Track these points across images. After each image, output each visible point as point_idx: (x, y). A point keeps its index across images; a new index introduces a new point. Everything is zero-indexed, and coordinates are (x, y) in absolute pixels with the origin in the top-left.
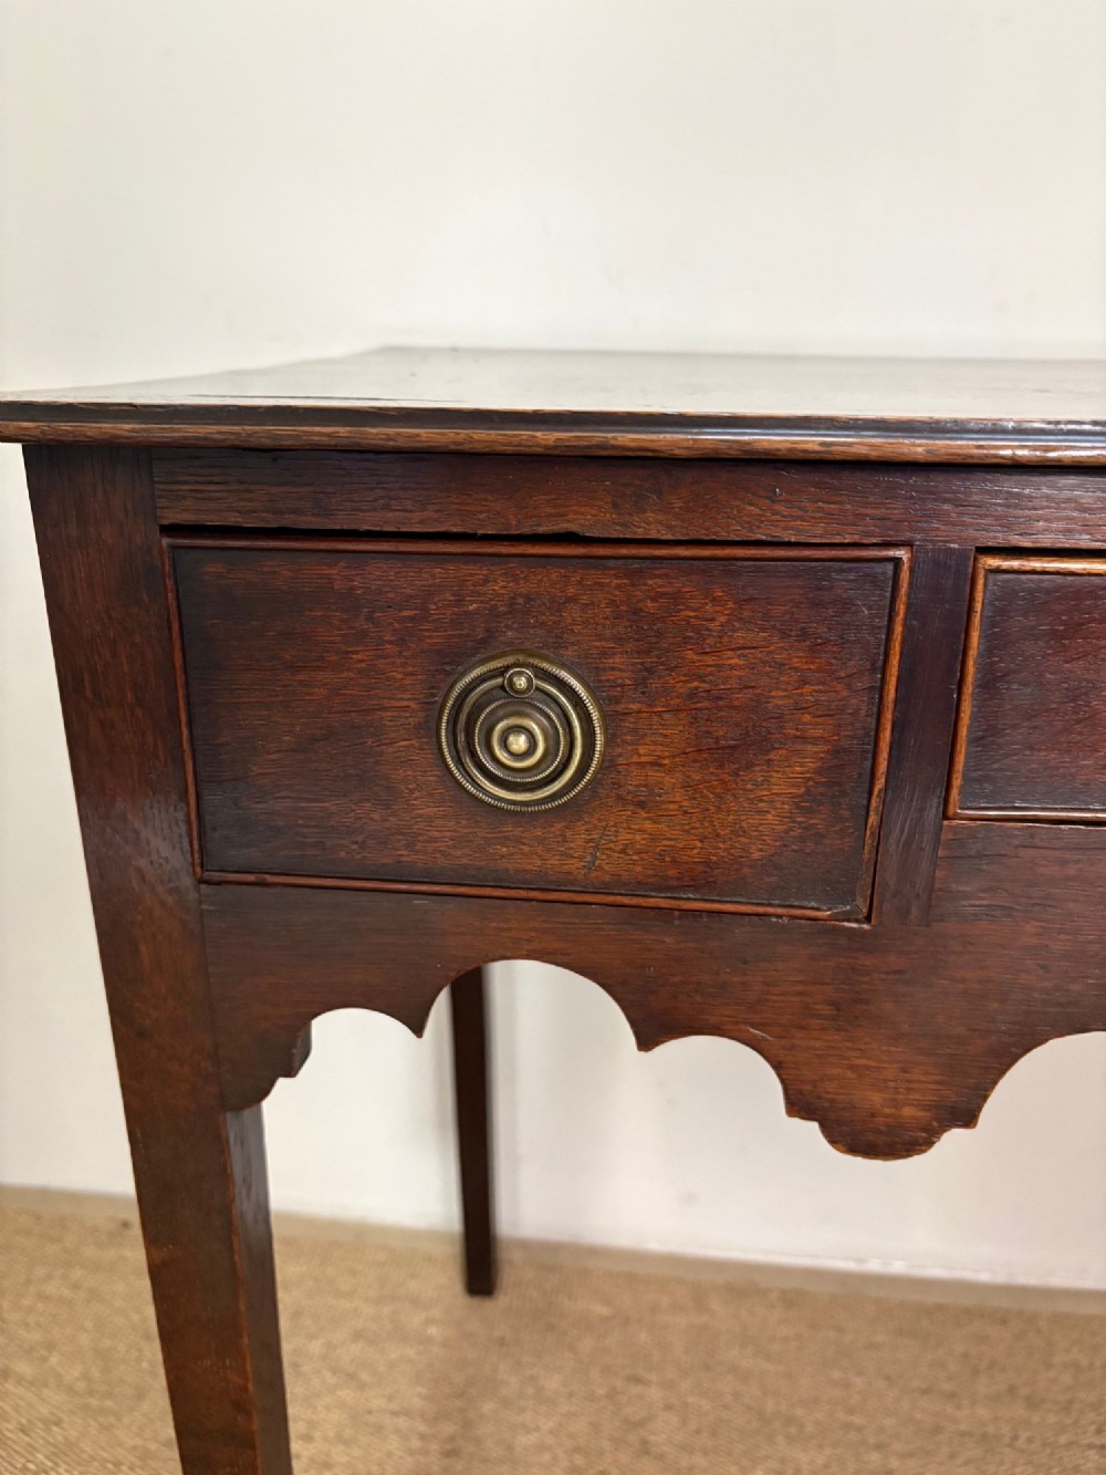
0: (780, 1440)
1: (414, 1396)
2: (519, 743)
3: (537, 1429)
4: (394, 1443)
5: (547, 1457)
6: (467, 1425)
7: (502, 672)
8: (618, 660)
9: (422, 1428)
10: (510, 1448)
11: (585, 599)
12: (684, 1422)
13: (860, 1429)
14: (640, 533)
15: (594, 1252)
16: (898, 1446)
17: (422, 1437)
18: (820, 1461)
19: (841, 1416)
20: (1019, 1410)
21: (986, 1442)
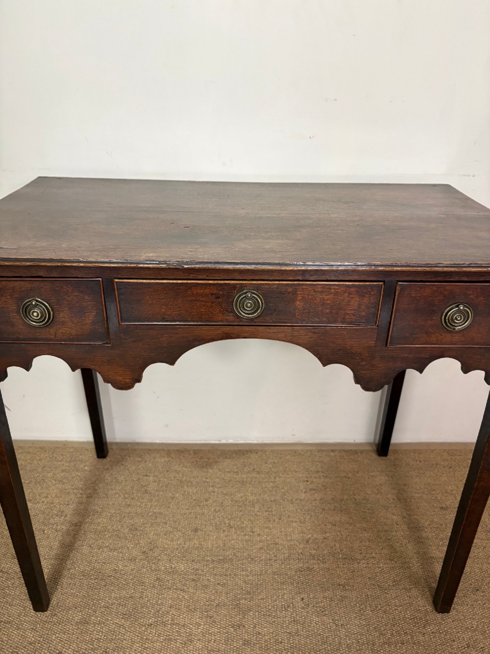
0: (185, 487)
1: (80, 484)
2: (35, 314)
3: (115, 489)
4: (73, 496)
5: (117, 496)
6: (95, 490)
7: (30, 301)
8: (53, 298)
9: (81, 492)
10: (107, 495)
11: (45, 288)
12: (158, 485)
13: (208, 482)
14: (52, 276)
15: (138, 444)
16: (218, 486)
17: (81, 494)
18: (195, 491)
19: (204, 480)
20: (254, 475)
21: (243, 483)
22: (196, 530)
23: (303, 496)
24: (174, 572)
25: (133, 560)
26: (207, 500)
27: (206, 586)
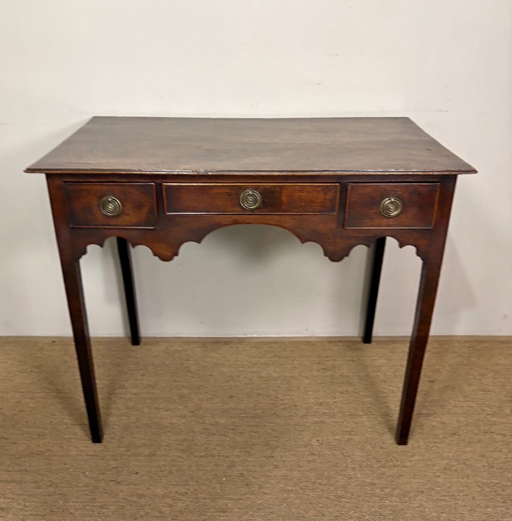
2: (110, 207)
11: (117, 189)
14: (123, 181)
20: (276, 359)
21: (267, 364)
22: (232, 397)
23: (316, 373)
24: (217, 424)
25: (184, 417)
26: (238, 377)
27: (242, 433)
